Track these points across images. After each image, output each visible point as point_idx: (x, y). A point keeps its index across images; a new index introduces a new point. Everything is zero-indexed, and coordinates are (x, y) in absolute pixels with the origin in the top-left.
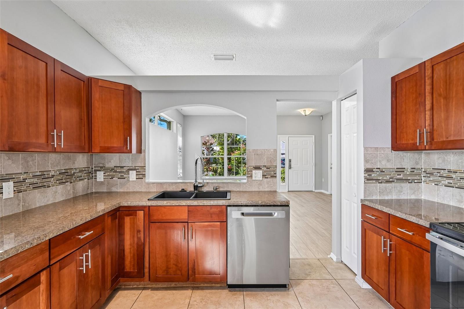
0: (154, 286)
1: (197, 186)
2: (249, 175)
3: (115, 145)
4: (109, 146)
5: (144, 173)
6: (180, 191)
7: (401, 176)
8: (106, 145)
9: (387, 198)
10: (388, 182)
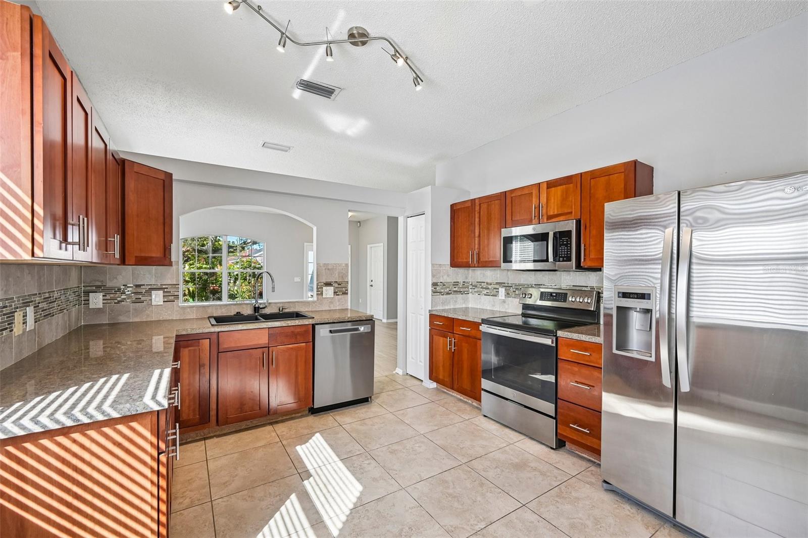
0: (218, 433)
1: (258, 307)
2: (319, 293)
3: (154, 255)
4: (147, 255)
5: (176, 294)
6: (234, 315)
7: (456, 289)
8: (143, 255)
9: (447, 308)
10: (448, 294)
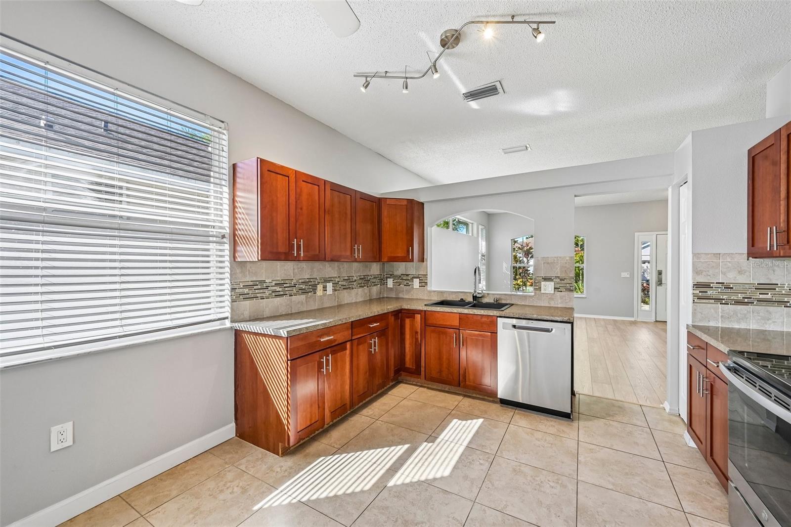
0: (430, 386)
1: (476, 296)
2: (537, 287)
3: (399, 255)
4: (395, 255)
5: (426, 281)
6: (459, 301)
7: (769, 296)
